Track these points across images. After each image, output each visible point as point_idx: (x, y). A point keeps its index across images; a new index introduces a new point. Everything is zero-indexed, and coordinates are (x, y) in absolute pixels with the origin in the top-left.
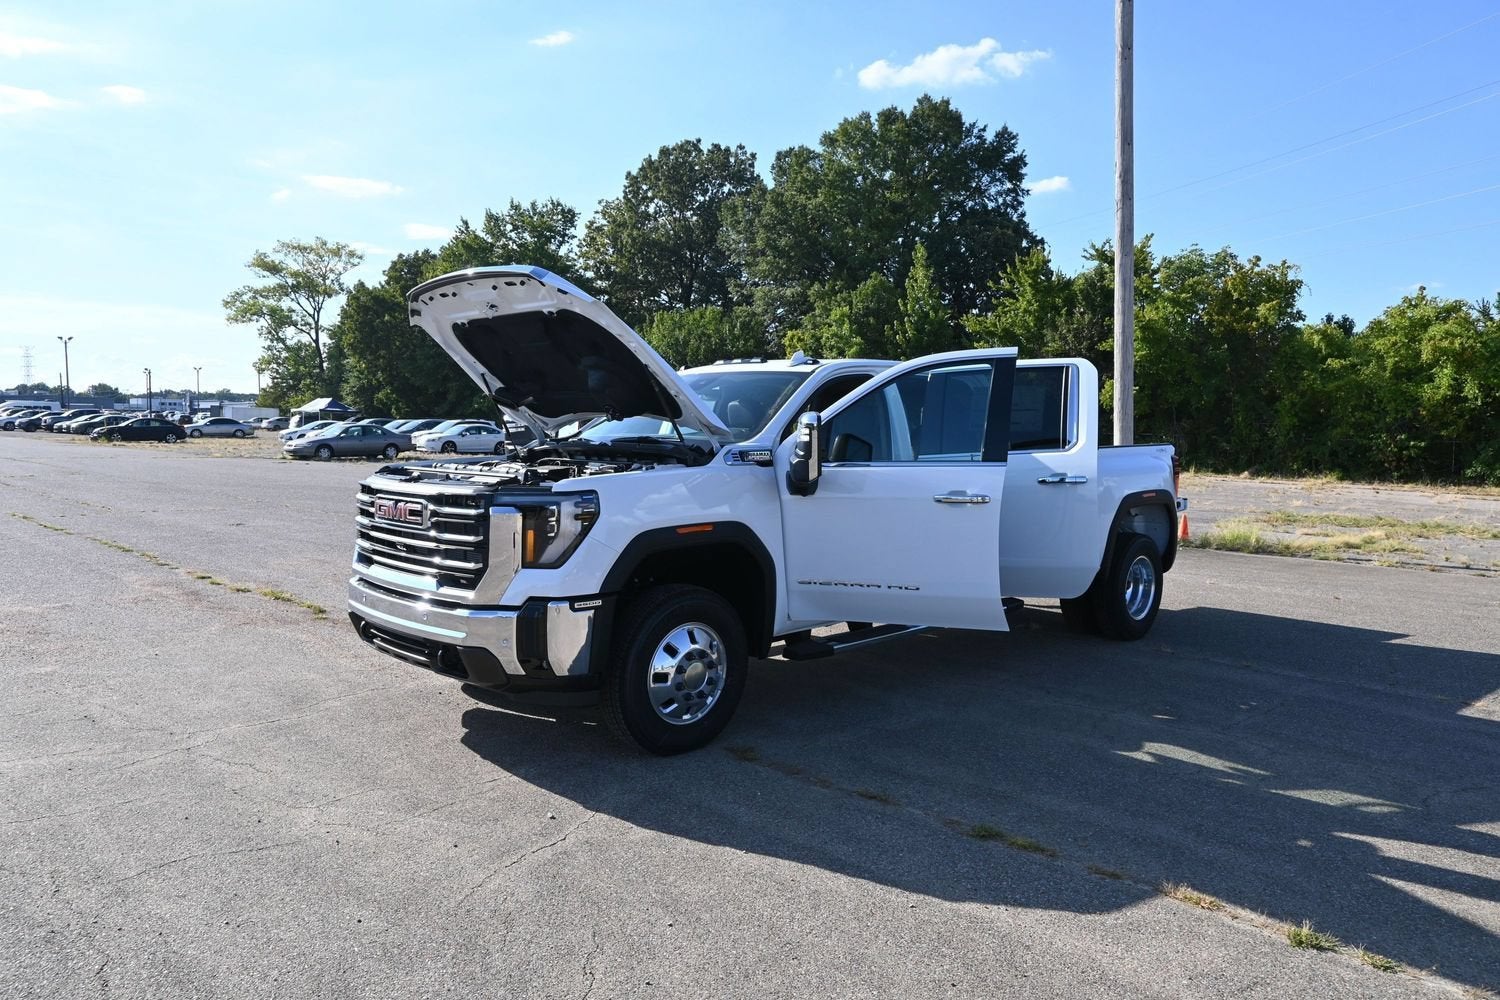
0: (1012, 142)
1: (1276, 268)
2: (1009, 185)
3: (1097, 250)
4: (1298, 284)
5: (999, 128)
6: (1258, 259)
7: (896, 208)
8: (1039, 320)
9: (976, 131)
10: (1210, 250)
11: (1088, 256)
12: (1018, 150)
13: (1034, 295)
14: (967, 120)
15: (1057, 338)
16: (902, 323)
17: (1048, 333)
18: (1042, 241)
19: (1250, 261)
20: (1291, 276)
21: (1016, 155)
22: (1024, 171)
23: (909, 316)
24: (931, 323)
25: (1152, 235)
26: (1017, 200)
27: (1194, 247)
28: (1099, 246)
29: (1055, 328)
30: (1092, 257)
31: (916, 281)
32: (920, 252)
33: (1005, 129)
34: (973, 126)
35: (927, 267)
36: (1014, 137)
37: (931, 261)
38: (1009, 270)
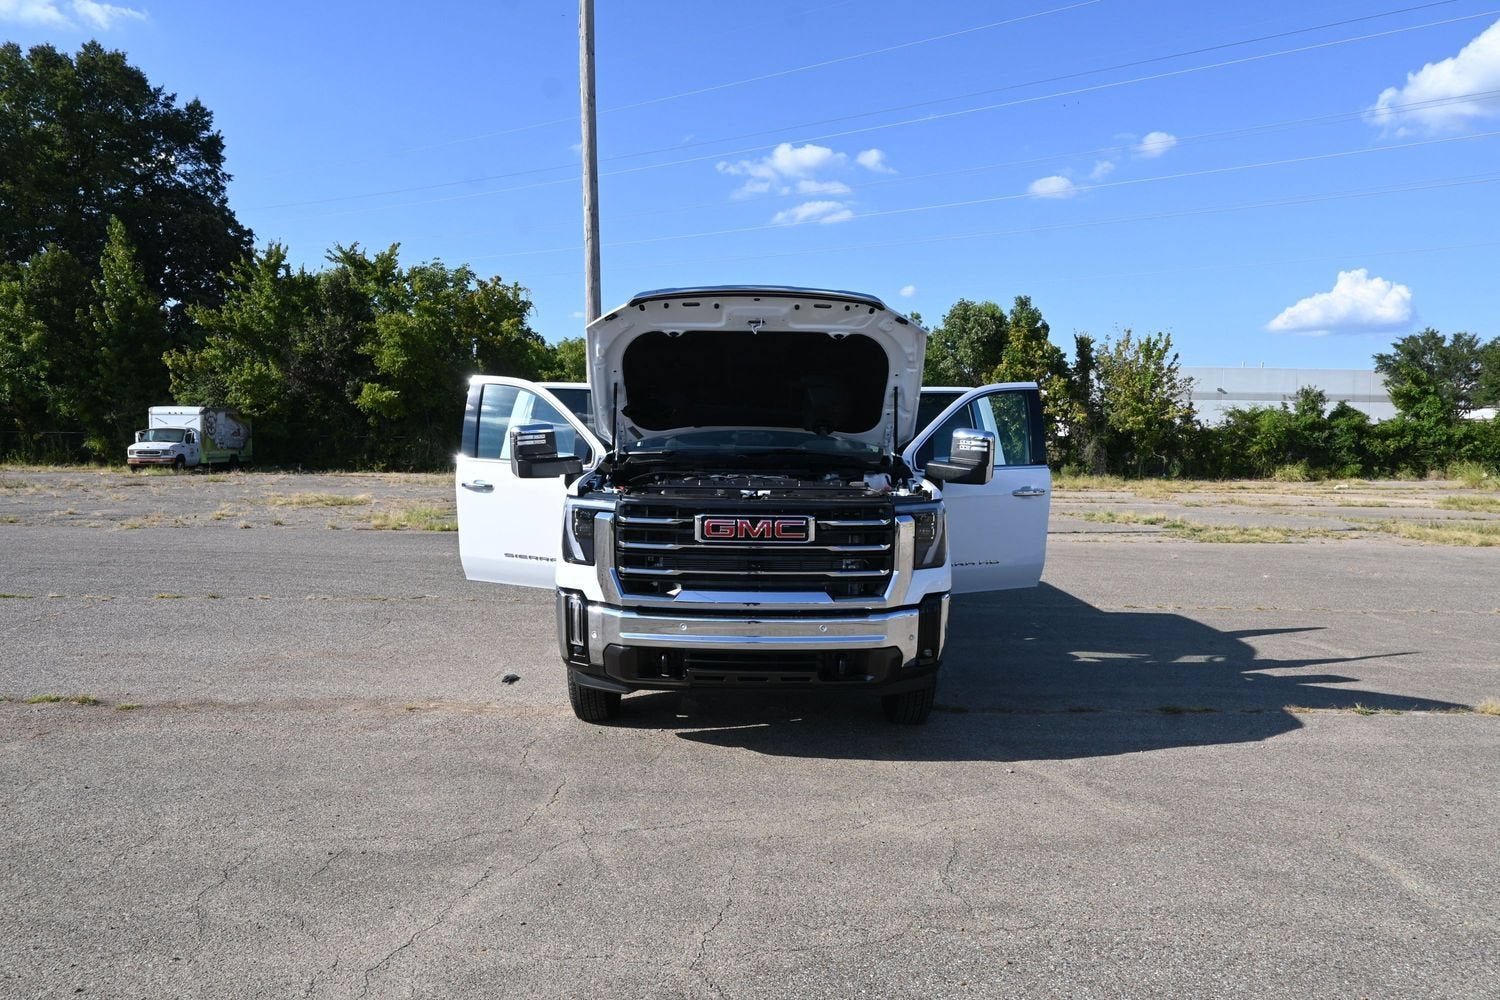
0: (206, 119)
1: (508, 289)
2: (205, 166)
3: (343, 253)
4: (527, 305)
5: (190, 101)
6: (499, 279)
7: (61, 166)
8: (279, 317)
9: (162, 98)
10: (451, 266)
11: (333, 257)
12: (214, 129)
13: (274, 291)
14: (153, 84)
15: (306, 338)
16: (102, 309)
17: (294, 333)
18: (250, 233)
19: (492, 280)
20: (523, 297)
21: (211, 134)
22: (223, 153)
23: (108, 300)
24: (139, 310)
25: (399, 244)
26: (217, 184)
27: (437, 261)
28: (347, 248)
29: (302, 327)
30: (336, 259)
31: (114, 260)
32: (116, 228)
33: (197, 103)
34: (159, 91)
35: (128, 246)
36: (209, 114)
37: (133, 238)
38: (243, 261)
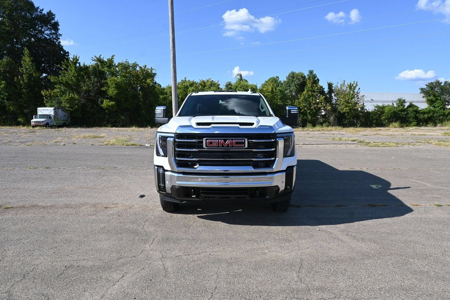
0: (53, 16)
1: (149, 69)
2: (53, 31)
3: (97, 58)
4: (155, 74)
5: (48, 11)
6: (146, 66)
7: (8, 32)
8: (77, 79)
9: (39, 10)
10: (131, 62)
11: (93, 60)
12: (56, 20)
13: (75, 71)
14: (36, 5)
15: (86, 85)
16: (22, 77)
17: (82, 84)
18: (68, 53)
19: (143, 66)
20: (154, 72)
21: (55, 21)
22: (59, 27)
23: (25, 74)
24: (34, 77)
25: (114, 55)
26: (57, 37)
27: (127, 61)
28: (98, 57)
29: (84, 82)
30: (95, 60)
31: (25, 61)
32: (26, 51)
33: (50, 11)
34: (38, 8)
35: (30, 57)
36: (54, 15)
37: (31, 55)
38: (65, 61)
